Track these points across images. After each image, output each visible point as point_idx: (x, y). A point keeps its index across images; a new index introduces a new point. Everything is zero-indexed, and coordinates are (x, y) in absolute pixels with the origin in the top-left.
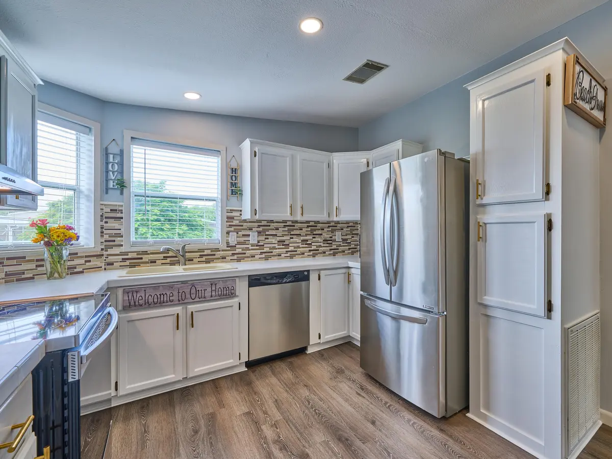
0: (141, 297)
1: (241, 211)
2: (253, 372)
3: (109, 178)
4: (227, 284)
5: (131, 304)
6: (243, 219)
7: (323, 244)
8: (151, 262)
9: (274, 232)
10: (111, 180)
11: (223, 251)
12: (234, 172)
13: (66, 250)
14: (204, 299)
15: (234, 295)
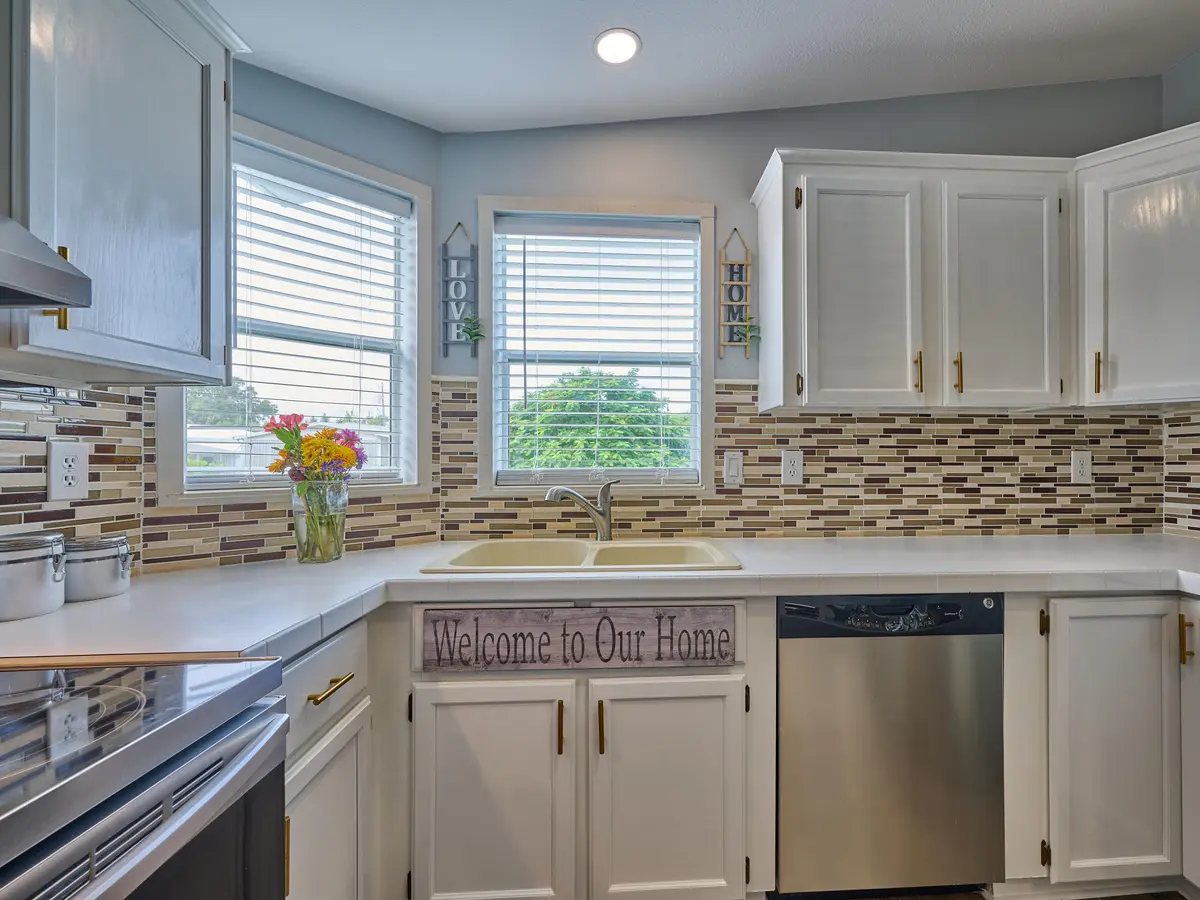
0: (465, 638)
1: (755, 387)
3: (450, 318)
5: (443, 657)
6: (760, 411)
7: (1022, 491)
8: (536, 527)
9: (853, 451)
10: (455, 321)
11: (706, 502)
12: (736, 277)
13: (337, 491)
14: (636, 664)
15: (729, 658)
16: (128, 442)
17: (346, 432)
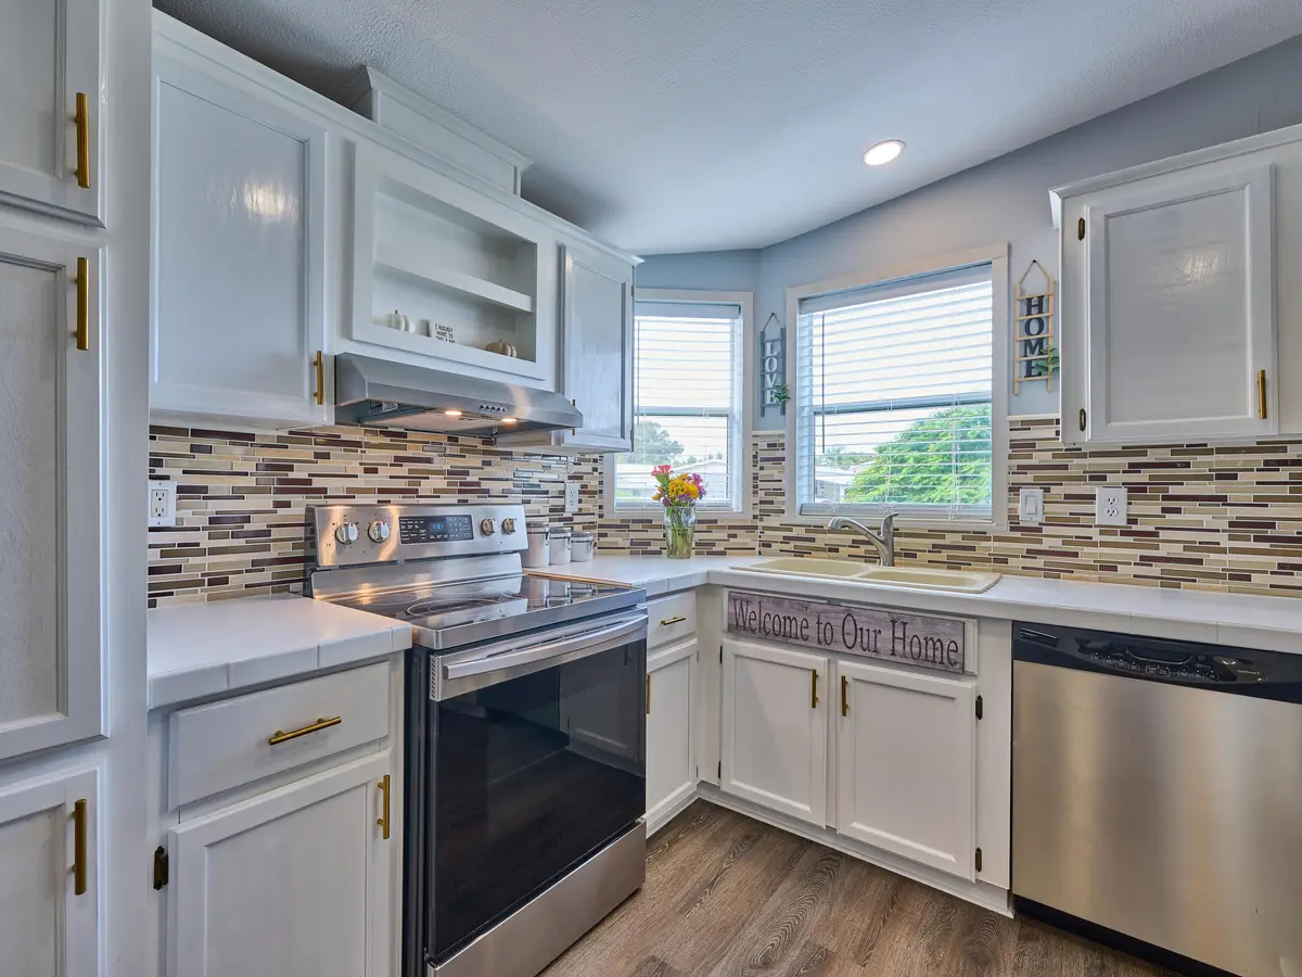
0: (753, 614)
1: (1057, 421)
2: (1025, 938)
3: (766, 387)
4: (940, 628)
5: (739, 624)
6: (1065, 446)
8: (831, 550)
9: (1210, 488)
10: (769, 389)
11: (997, 539)
12: (1034, 310)
13: (688, 513)
14: (873, 655)
15: (958, 666)
16: (593, 484)
17: (694, 475)
